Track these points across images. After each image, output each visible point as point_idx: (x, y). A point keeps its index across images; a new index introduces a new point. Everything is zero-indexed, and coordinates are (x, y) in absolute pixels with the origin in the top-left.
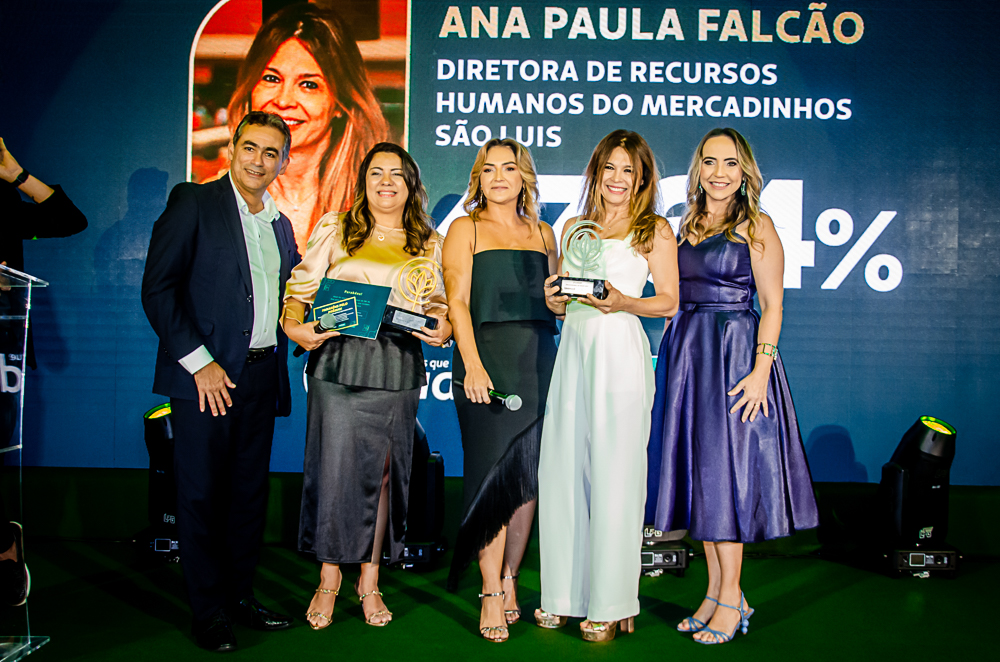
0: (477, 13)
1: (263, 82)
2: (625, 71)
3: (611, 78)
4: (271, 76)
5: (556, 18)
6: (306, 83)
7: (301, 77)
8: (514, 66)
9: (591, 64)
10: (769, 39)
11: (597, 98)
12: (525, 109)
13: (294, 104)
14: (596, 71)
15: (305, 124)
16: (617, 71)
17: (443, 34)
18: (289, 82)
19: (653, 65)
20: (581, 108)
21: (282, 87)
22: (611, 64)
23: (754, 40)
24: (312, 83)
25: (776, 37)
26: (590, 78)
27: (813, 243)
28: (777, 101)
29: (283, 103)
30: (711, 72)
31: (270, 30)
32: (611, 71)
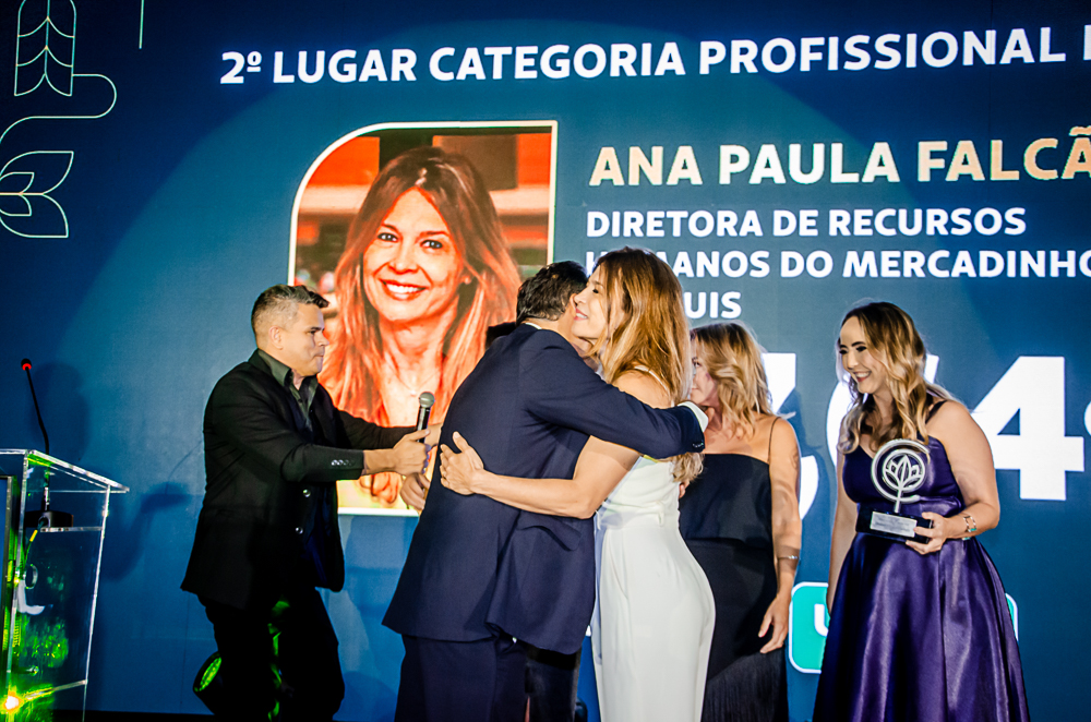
0: (636, 154)
1: (377, 241)
2: (822, 223)
3: (804, 232)
4: (387, 234)
5: (734, 159)
6: (428, 241)
7: (422, 234)
8: (682, 219)
9: (778, 215)
10: (1014, 175)
11: (786, 256)
12: (695, 271)
13: (413, 267)
14: (785, 223)
15: (426, 292)
16: (813, 223)
17: (595, 181)
18: (408, 241)
19: (859, 213)
20: (765, 270)
21: (400, 248)
22: (804, 214)
23: (993, 178)
24: (436, 242)
25: (1023, 173)
26: (778, 231)
27: (1080, 440)
28: (1026, 256)
29: (400, 267)
30: (936, 220)
31: (388, 179)
32: (804, 223)
